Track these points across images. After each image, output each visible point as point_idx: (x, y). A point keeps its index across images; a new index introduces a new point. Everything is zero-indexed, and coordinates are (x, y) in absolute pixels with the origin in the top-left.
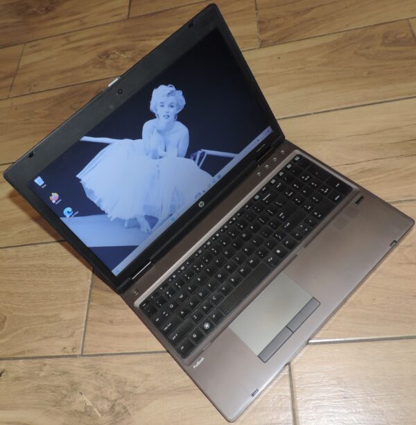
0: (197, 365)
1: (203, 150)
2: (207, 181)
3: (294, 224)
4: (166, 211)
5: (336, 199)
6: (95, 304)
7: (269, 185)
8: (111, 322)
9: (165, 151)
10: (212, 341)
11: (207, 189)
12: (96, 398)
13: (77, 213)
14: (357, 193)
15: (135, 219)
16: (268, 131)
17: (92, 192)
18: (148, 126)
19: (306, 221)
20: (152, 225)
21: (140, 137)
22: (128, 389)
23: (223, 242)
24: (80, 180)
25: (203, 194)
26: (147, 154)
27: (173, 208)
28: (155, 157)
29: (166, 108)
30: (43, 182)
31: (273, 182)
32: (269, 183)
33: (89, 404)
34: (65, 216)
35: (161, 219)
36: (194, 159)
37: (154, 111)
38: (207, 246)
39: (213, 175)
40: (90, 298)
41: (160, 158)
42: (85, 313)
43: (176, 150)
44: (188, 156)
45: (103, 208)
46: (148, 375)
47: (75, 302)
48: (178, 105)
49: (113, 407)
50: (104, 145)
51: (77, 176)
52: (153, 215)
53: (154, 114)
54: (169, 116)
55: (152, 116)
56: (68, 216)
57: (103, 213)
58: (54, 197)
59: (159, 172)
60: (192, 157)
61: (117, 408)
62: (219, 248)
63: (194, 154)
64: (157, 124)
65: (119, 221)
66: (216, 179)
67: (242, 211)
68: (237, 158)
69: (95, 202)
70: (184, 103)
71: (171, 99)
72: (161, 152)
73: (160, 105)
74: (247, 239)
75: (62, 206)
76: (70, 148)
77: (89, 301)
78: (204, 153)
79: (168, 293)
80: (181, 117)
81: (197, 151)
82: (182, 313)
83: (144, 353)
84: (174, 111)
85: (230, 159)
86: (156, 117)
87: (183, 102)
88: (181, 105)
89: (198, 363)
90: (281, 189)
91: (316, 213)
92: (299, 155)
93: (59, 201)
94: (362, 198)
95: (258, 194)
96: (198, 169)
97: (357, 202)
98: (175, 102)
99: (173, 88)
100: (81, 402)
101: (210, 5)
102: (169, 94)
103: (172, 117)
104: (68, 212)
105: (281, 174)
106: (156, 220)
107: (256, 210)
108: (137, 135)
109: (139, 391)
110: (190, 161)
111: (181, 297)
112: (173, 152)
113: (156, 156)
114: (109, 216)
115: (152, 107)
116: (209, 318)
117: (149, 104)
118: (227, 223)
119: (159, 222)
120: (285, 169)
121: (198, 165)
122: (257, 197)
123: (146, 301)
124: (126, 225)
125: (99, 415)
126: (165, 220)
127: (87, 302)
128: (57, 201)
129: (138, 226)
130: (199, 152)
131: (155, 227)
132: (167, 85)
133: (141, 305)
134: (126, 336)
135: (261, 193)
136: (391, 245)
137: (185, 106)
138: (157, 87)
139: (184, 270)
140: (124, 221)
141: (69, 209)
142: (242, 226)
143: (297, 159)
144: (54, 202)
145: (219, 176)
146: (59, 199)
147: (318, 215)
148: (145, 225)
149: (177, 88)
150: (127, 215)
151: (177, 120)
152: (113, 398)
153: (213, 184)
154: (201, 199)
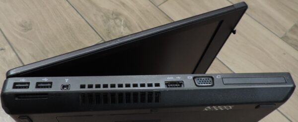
12: (118, 26)
22: (105, 18)
33: (122, 27)
46: (94, 15)
49: (116, 18)
61: (115, 17)
100: (125, 30)
109: (102, 14)
125: (123, 21)
152: (113, 21)
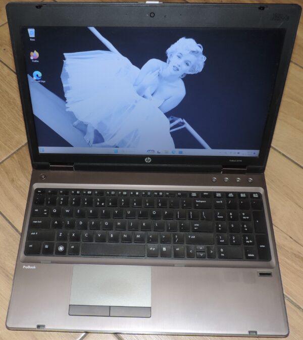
0: (27, 267)
1: (184, 121)
2: (167, 147)
3: (198, 241)
4: (115, 141)
5: (249, 255)
6: (16, 159)
7: (212, 194)
8: (13, 181)
9: (152, 95)
10: (53, 262)
11: (163, 153)
13: (44, 82)
14: (271, 267)
15: (86, 126)
16: (254, 153)
17: (67, 76)
18: (153, 63)
19: (209, 249)
20: (96, 142)
21: (140, 67)
23: (135, 202)
24: (65, 59)
25: (156, 153)
26: (135, 85)
27: (123, 143)
28: (139, 93)
29: (181, 62)
30: (34, 36)
31: (218, 195)
32: (215, 193)
34: (33, 77)
35: (106, 143)
36: (171, 122)
37: (169, 56)
38: (122, 194)
39: (177, 147)
40: (17, 150)
41: (144, 97)
42: (5, 158)
43: (162, 102)
44: (168, 114)
45: (66, 96)
47: (6, 144)
48: (194, 67)
50: (104, 48)
51: (65, 54)
52: (102, 134)
53: (167, 58)
54: (178, 70)
55: (164, 58)
56: (35, 78)
57: (64, 99)
58: (35, 55)
59: (134, 106)
60: (171, 119)
62: (127, 204)
63: (175, 118)
64: (163, 69)
65: (72, 116)
66: (177, 152)
67: (172, 193)
68: (208, 151)
69: (64, 86)
70: (200, 70)
71: (192, 58)
72: (148, 93)
73: (177, 54)
74: (153, 217)
75: (36, 67)
76: (75, 27)
77: (14, 153)
78: (183, 124)
79: (62, 199)
80: (188, 80)
81: (179, 117)
82: (56, 222)
83: (10, 223)
84: (186, 70)
85: (202, 147)
86: (166, 61)
87: (199, 68)
88: (196, 69)
89: (29, 267)
90: (218, 207)
91: (222, 250)
92: (259, 194)
93: (36, 61)
94: (269, 274)
95: (197, 193)
96: (168, 132)
97: (262, 274)
98: (193, 63)
99: (201, 50)
101: (296, 5)
102: (193, 52)
103: (180, 73)
104: (37, 75)
105: (231, 195)
106: (102, 140)
107: (183, 203)
108: (139, 62)
110: (167, 120)
111: (67, 211)
112: (157, 101)
113: (141, 92)
114: (67, 105)
115: (169, 51)
116: (68, 245)
117: (169, 46)
118: (152, 192)
119: (103, 144)
120: (237, 194)
121: (171, 129)
122: (194, 195)
123: (43, 191)
124: (76, 123)
126: (110, 146)
127: (12, 152)
128: (34, 60)
129: (84, 132)
130: (179, 120)
131: (97, 145)
132: (198, 42)
133: (37, 189)
134: (11, 200)
135: (200, 195)
136: (250, 332)
137: (199, 74)
138: (187, 37)
139: (89, 194)
140: (77, 119)
141: (40, 74)
142: (160, 205)
143: (255, 196)
144: (32, 58)
145: (181, 152)
146: (37, 59)
147: (223, 253)
148: (91, 137)
149: (204, 53)
150: (82, 117)
151: (183, 79)
153: (170, 153)
154: (151, 157)
